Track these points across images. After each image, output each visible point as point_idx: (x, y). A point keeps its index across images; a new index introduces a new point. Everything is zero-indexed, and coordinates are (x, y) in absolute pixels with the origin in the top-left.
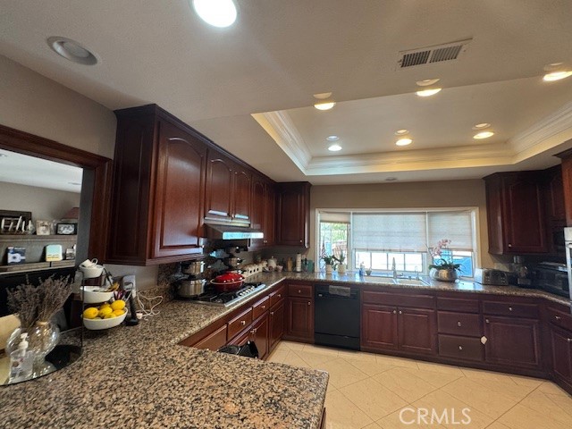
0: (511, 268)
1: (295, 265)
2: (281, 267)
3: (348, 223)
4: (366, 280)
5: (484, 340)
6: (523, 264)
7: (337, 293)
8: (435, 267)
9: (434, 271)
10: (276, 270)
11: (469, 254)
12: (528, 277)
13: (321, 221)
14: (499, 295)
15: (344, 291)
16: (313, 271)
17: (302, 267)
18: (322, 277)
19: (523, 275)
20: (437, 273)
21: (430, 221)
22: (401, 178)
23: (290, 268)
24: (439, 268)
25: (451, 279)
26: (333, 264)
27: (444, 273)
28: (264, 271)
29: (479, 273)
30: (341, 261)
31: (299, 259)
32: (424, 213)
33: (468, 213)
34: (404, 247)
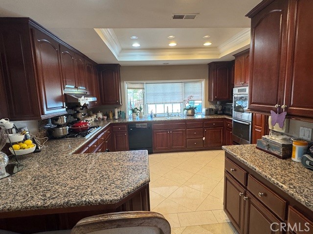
0: (216, 107)
1: (114, 115)
2: (106, 117)
3: (143, 89)
4: (155, 119)
5: (204, 138)
6: (220, 104)
7: (141, 127)
8: (186, 109)
9: (186, 111)
10: (103, 119)
11: (200, 102)
12: (221, 110)
13: (128, 88)
14: (210, 119)
15: (144, 125)
16: (125, 118)
17: (119, 116)
18: (131, 120)
19: (220, 109)
20: (187, 112)
21: (184, 86)
22: (170, 63)
23: (111, 117)
24: (188, 110)
25: (193, 114)
26: (136, 112)
27: (190, 111)
28: (95, 121)
29: (204, 110)
30: (140, 111)
31: (116, 111)
32: (182, 82)
33: (201, 81)
34: (172, 101)
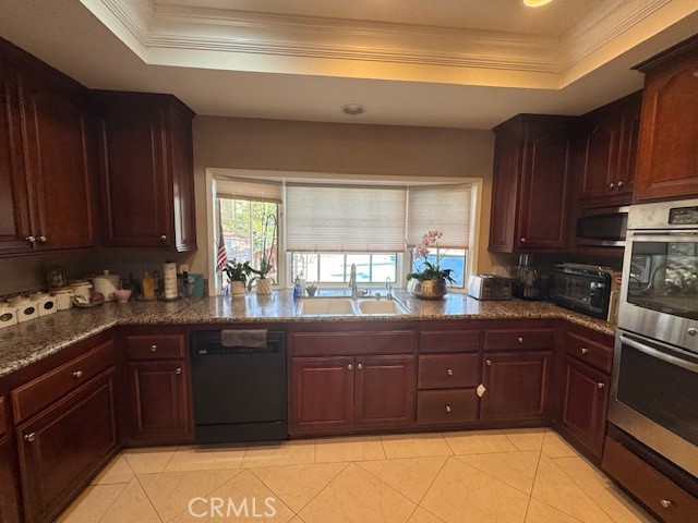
1: (161, 287)
2: (125, 294)
3: (278, 201)
5: (481, 390)
7: (240, 343)
8: (416, 276)
9: (414, 282)
10: (115, 300)
11: (461, 252)
13: (220, 195)
14: (509, 320)
15: (253, 337)
16: (205, 294)
17: (179, 289)
20: (419, 287)
21: (411, 201)
23: (149, 292)
24: (421, 277)
25: (438, 297)
26: (244, 280)
27: (429, 285)
28: (76, 307)
30: (262, 273)
31: (171, 274)
32: (404, 188)
33: (467, 187)
34: (371, 248)
